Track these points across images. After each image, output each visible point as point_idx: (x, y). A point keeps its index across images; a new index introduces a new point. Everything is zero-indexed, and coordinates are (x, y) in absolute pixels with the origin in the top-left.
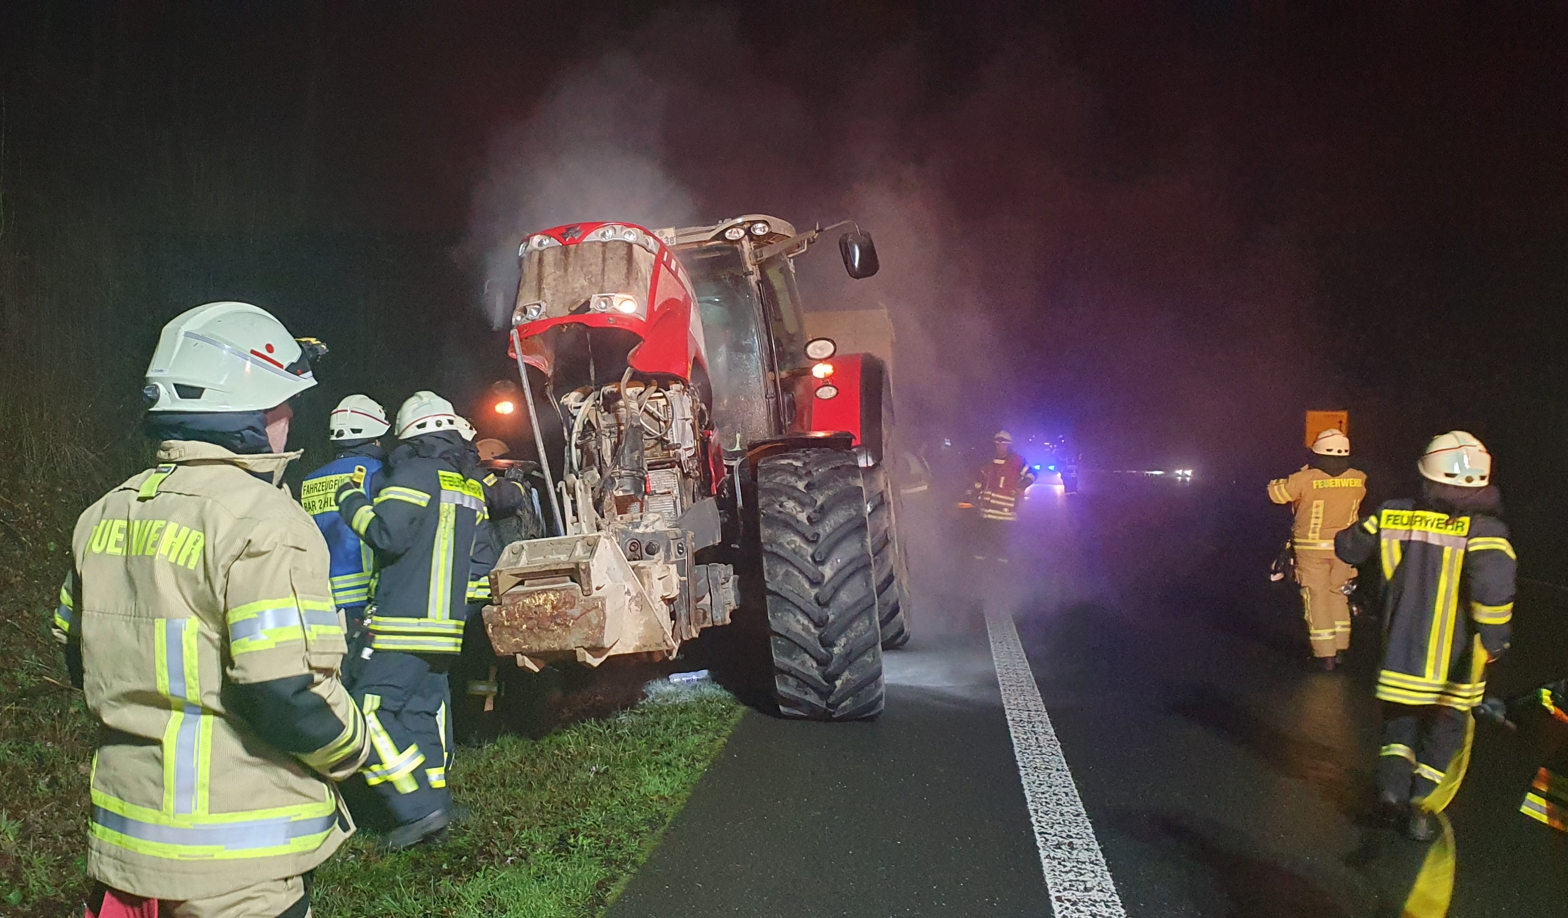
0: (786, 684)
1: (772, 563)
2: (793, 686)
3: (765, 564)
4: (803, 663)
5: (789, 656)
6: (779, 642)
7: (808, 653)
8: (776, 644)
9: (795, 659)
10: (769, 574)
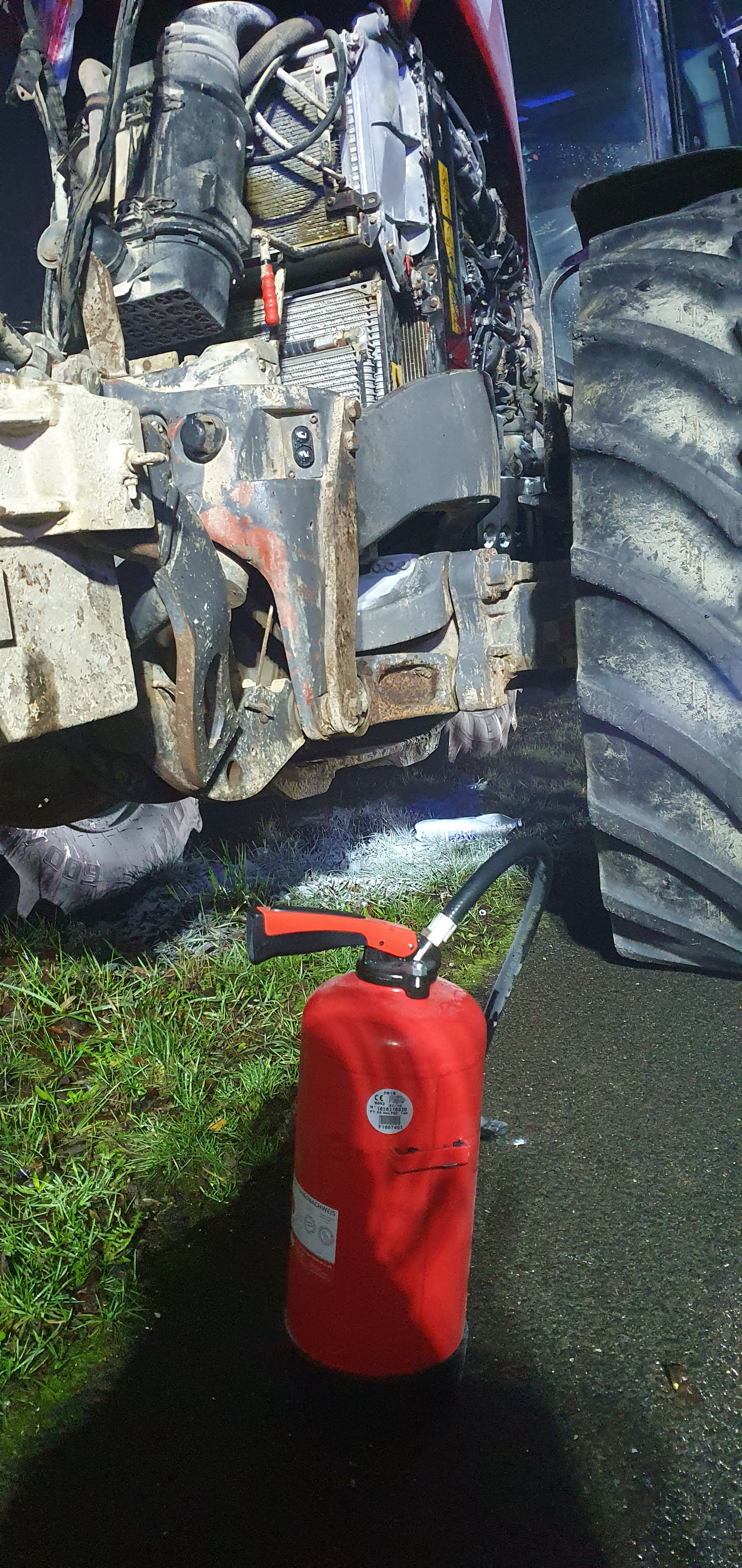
0: (631, 881)
1: (598, 490)
2: (650, 889)
3: (577, 496)
4: (687, 822)
5: (640, 799)
6: (609, 753)
7: (703, 788)
8: (599, 761)
9: (657, 808)
10: (587, 527)
